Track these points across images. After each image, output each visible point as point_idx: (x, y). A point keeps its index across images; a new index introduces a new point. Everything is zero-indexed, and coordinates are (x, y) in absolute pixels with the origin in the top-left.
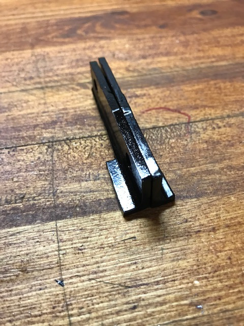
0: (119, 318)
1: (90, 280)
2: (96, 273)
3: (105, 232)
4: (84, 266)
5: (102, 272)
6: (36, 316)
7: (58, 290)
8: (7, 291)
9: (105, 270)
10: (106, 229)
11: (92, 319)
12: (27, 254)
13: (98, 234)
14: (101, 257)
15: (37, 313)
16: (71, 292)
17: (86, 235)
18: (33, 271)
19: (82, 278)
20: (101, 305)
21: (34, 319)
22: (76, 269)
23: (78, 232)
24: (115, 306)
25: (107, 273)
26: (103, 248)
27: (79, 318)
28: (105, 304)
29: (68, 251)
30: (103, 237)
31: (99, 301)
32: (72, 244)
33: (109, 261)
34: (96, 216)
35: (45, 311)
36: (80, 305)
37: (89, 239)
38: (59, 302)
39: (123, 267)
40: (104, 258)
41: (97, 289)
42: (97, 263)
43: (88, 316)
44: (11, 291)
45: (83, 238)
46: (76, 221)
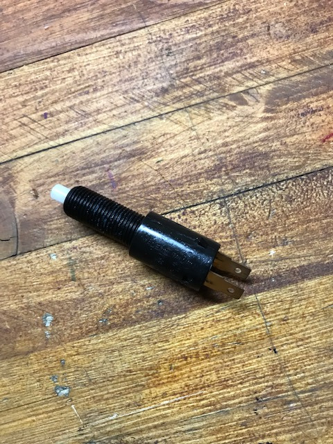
0: (329, 375)
1: (298, 346)
2: (302, 340)
3: (303, 302)
4: (291, 334)
5: (307, 339)
6: (261, 378)
7: (273, 356)
8: (230, 360)
9: (310, 337)
10: (305, 299)
11: (307, 377)
12: (238, 329)
13: (299, 305)
14: (305, 326)
15: (260, 376)
16: (285, 357)
17: (287, 306)
18: (247, 343)
19: (292, 345)
20: (312, 366)
21: (260, 380)
22: (285, 338)
23: (279, 304)
24: (324, 366)
25: (313, 339)
26: (305, 317)
27: (296, 377)
28: (315, 365)
29: (273, 323)
30: (303, 307)
31: (309, 363)
32: (276, 316)
33: (313, 328)
34: (293, 287)
35: (266, 374)
36: (295, 367)
37: (291, 310)
38: (277, 366)
39: (326, 333)
40: (307, 326)
41: (306, 353)
42: (302, 331)
43: (302, 375)
44: (233, 360)
45: (285, 310)
46: (274, 293)
